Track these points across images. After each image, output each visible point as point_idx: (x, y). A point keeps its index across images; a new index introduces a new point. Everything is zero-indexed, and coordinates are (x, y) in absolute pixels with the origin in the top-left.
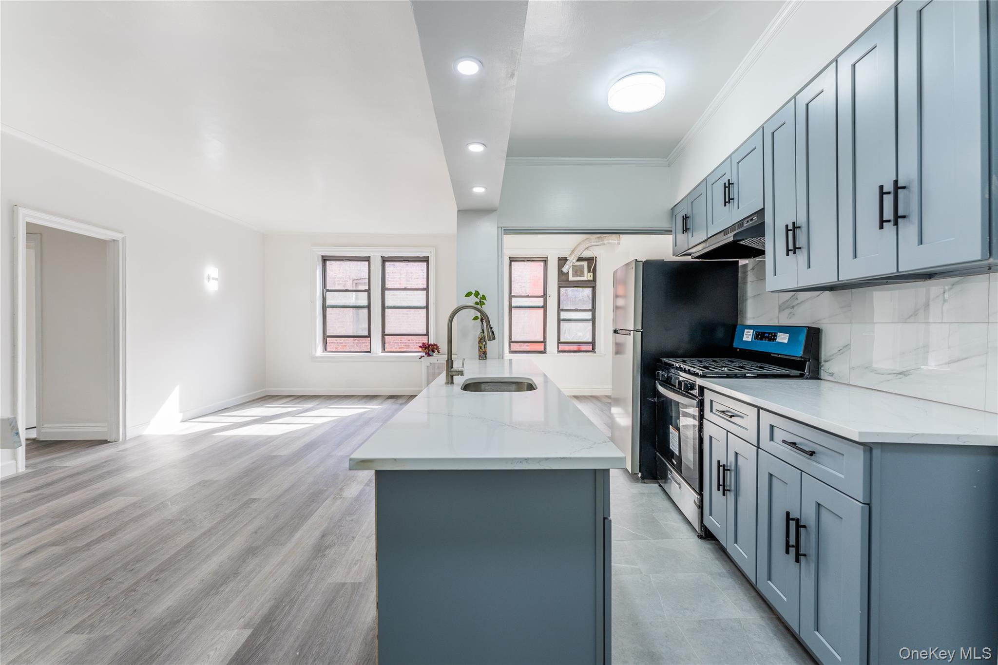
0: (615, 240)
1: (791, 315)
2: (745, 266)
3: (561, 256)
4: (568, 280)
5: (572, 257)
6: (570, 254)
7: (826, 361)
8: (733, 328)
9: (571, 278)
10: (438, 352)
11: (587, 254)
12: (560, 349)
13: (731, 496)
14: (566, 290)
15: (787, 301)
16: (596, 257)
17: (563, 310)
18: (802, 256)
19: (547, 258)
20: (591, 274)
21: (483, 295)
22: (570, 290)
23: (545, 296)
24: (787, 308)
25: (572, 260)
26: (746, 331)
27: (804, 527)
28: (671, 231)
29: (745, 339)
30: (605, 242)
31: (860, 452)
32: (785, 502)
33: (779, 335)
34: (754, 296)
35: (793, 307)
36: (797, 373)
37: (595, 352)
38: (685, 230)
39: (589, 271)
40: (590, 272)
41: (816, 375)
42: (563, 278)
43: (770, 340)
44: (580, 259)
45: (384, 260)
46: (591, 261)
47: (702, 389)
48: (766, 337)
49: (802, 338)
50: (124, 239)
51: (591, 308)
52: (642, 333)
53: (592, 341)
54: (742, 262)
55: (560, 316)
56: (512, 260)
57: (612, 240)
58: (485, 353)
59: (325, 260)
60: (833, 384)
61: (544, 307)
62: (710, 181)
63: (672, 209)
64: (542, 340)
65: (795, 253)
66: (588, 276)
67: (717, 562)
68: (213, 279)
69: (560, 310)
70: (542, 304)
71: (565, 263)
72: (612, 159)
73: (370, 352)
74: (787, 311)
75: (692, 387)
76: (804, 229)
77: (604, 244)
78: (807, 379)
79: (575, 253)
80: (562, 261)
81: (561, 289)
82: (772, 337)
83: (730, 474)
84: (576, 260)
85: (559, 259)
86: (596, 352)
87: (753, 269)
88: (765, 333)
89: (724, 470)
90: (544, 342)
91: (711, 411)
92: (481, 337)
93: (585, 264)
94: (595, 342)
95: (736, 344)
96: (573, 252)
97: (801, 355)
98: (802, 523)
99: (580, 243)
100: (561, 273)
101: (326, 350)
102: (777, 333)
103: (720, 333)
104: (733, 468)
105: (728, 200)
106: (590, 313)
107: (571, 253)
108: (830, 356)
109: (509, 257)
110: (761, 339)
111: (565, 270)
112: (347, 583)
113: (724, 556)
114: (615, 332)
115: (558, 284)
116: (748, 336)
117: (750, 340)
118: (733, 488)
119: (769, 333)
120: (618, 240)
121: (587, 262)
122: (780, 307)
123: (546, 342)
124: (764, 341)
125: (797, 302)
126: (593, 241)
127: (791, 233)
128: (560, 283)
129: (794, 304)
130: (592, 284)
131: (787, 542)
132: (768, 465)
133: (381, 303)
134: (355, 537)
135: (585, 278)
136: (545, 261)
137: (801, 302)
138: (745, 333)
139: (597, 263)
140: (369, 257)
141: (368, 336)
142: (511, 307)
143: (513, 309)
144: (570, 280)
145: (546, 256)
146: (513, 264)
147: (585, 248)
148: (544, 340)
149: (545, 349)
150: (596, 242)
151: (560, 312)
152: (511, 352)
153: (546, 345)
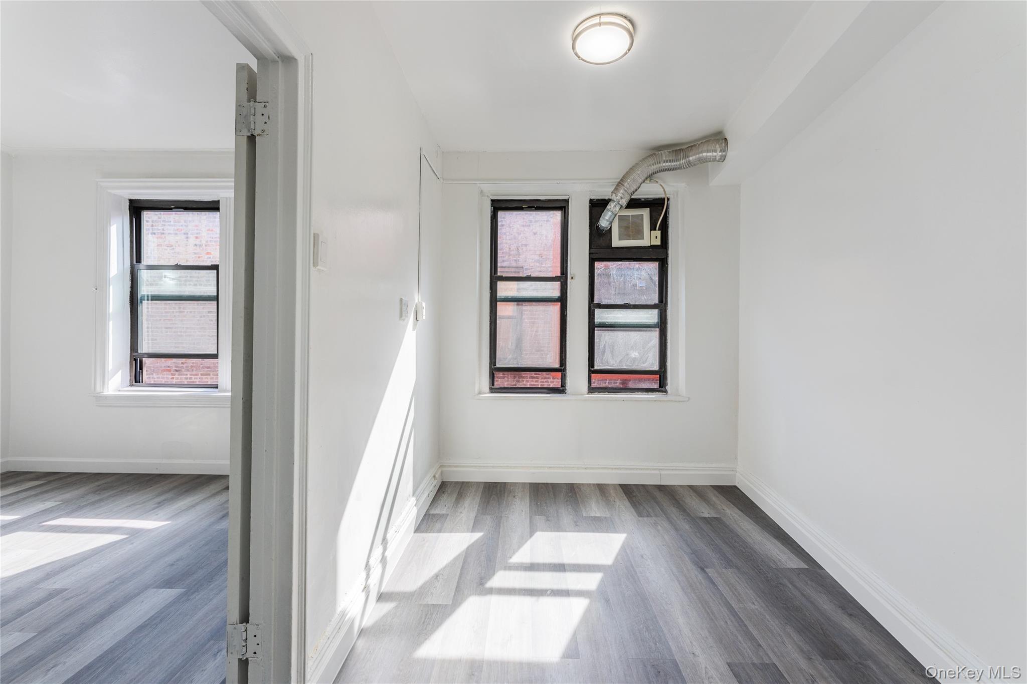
0: (715, 151)
3: (595, 197)
4: (609, 247)
5: (619, 197)
9: (616, 242)
11: (650, 191)
12: (593, 385)
14: (606, 267)
16: (668, 199)
17: (600, 306)
19: (568, 201)
20: (658, 233)
22: (613, 266)
23: (563, 278)
25: (617, 205)
30: (691, 159)
37: (666, 391)
39: (653, 228)
40: (655, 230)
42: (602, 242)
44: (634, 204)
46: (657, 206)
51: (657, 302)
53: (660, 368)
55: (594, 319)
56: (499, 206)
57: (708, 151)
59: (137, 209)
61: (562, 300)
64: (557, 365)
66: (651, 238)
69: (593, 305)
70: (557, 294)
71: (604, 209)
73: (216, 386)
77: (690, 163)
79: (626, 184)
80: (598, 205)
81: (597, 264)
84: (629, 203)
85: (592, 203)
86: (669, 392)
90: (562, 369)
93: (645, 213)
94: (665, 372)
96: (620, 184)
99: (637, 164)
100: (595, 230)
106: (655, 312)
107: (616, 188)
109: (493, 201)
111: (603, 223)
115: (590, 254)
120: (721, 151)
121: (647, 210)
123: (564, 370)
126: (664, 158)
128: (593, 251)
130: (659, 254)
135: (645, 242)
136: (562, 206)
139: (672, 210)
140: (219, 201)
141: (215, 356)
142: (494, 300)
143: (498, 303)
144: (614, 245)
145: (566, 198)
146: (501, 214)
147: (646, 176)
148: (560, 366)
149: (563, 384)
150: (670, 161)
151: (594, 311)
152: (493, 390)
153: (565, 375)
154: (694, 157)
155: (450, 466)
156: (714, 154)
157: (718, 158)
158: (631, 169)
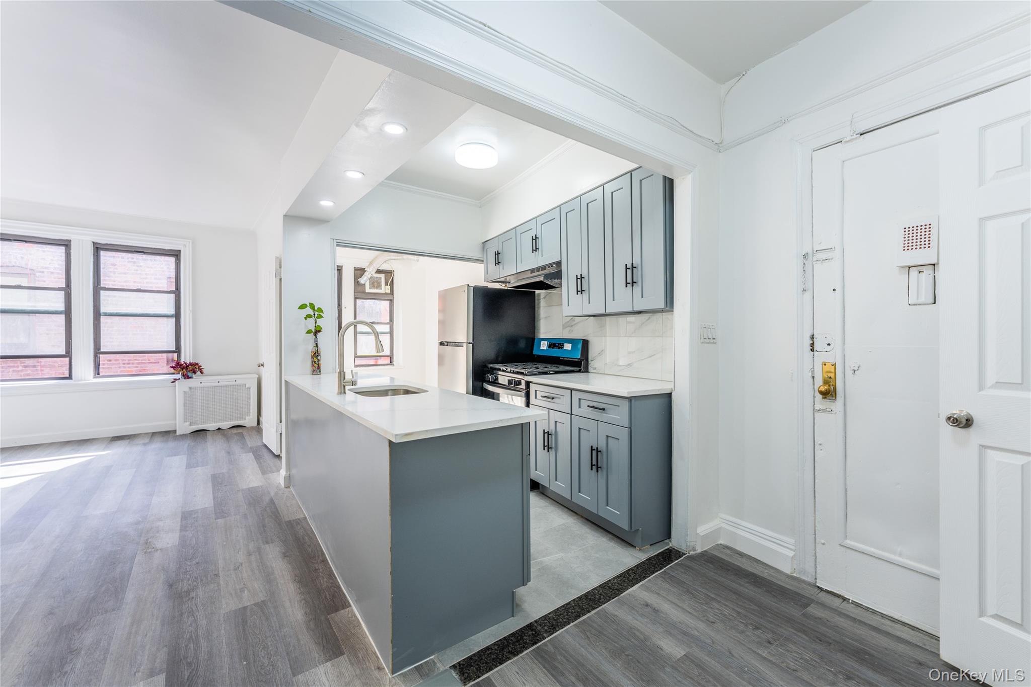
0: (414, 257)
1: (571, 331)
2: (539, 294)
3: (357, 266)
4: (364, 292)
5: (371, 269)
6: (369, 266)
7: (592, 361)
8: (532, 340)
9: (368, 290)
10: (202, 373)
11: (385, 268)
12: (356, 364)
13: (552, 452)
14: (362, 302)
15: (568, 322)
16: (394, 271)
18: (585, 295)
19: (340, 267)
20: (389, 287)
21: (318, 308)
22: (368, 303)
24: (569, 326)
25: (370, 273)
26: (542, 342)
27: (600, 451)
28: (483, 261)
29: (542, 348)
30: (404, 257)
31: (627, 403)
32: (589, 440)
33: (565, 344)
34: (546, 317)
35: (572, 326)
36: (577, 369)
37: (393, 365)
38: (498, 263)
40: (387, 285)
41: (586, 371)
42: (360, 289)
43: (559, 348)
44: (378, 271)
45: (98, 248)
46: (388, 273)
47: (528, 384)
48: (556, 347)
49: (580, 346)
51: (389, 321)
52: (473, 344)
53: (391, 354)
54: (537, 292)
58: (319, 368)
60: (597, 374)
62: (519, 230)
63: (483, 243)
65: (582, 293)
66: (385, 289)
67: (541, 500)
71: (363, 274)
73: (70, 378)
74: (569, 328)
75: (519, 383)
76: (586, 278)
77: (403, 259)
78: (583, 372)
79: (374, 265)
80: (359, 272)
82: (561, 346)
83: (552, 437)
84: (375, 271)
85: (356, 269)
86: (395, 365)
87: (544, 298)
88: (555, 344)
89: (548, 435)
91: (536, 398)
92: (315, 351)
94: (393, 355)
95: (535, 352)
96: (371, 263)
97: (579, 358)
98: (599, 450)
99: (379, 255)
100: (357, 283)
103: (522, 344)
104: (553, 432)
105: (535, 249)
106: (388, 326)
107: (369, 264)
108: (594, 357)
110: (553, 348)
111: (362, 280)
112: (247, 606)
113: (544, 496)
114: (442, 344)
115: (354, 295)
116: (544, 346)
117: (545, 349)
118: (553, 446)
119: (558, 344)
120: (417, 258)
121: (384, 275)
122: (563, 325)
124: (555, 349)
125: (575, 323)
126: (392, 255)
127: (579, 280)
128: (356, 294)
129: (572, 324)
130: (390, 297)
131: (592, 463)
132: (578, 423)
133: (92, 308)
134: (219, 574)
135: (382, 291)
136: (339, 270)
137: (578, 323)
138: (542, 344)
139: (395, 276)
144: (366, 292)
147: (384, 261)
151: (357, 325)
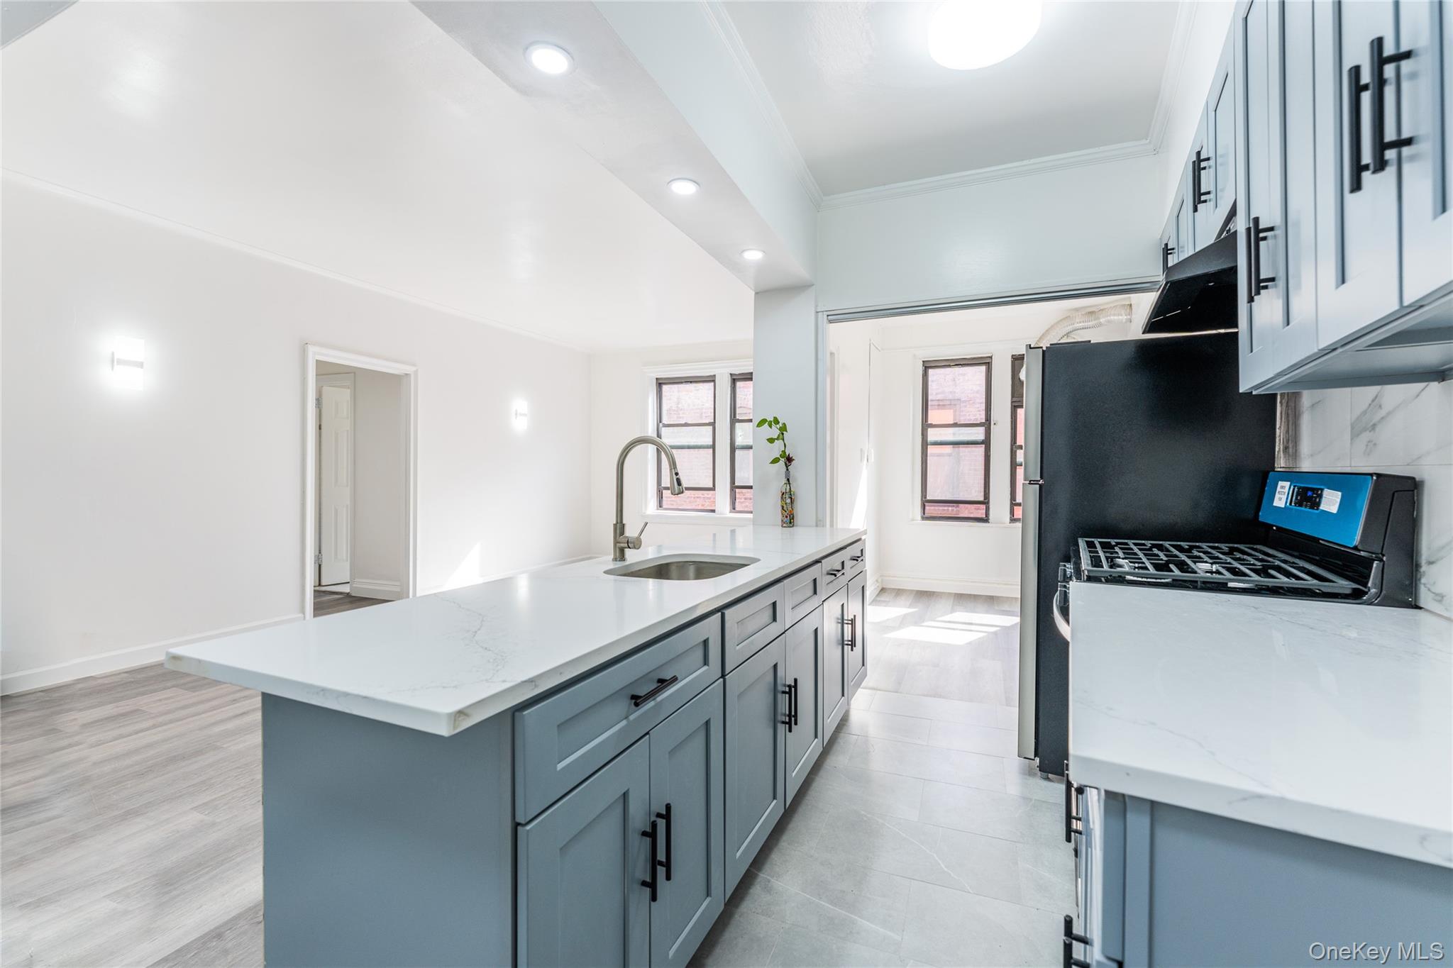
0: (1121, 315)
7: (1429, 563)
8: (1262, 478)
12: (1015, 516)
15: (1365, 413)
19: (991, 357)
23: (987, 424)
26: (1279, 484)
29: (1276, 504)
30: (1102, 320)
33: (1330, 493)
36: (1352, 590)
41: (1403, 597)
43: (1310, 505)
45: (734, 379)
48: (1306, 500)
49: (1364, 500)
50: (416, 372)
52: (1040, 486)
55: (1016, 458)
56: (929, 365)
57: (1114, 315)
59: (660, 383)
61: (986, 443)
64: (982, 499)
68: (521, 415)
69: (1015, 447)
70: (981, 437)
72: (1025, 162)
73: (714, 511)
77: (1100, 325)
78: (1373, 603)
80: (1020, 363)
81: (1017, 409)
82: (1315, 500)
85: (1014, 358)
88: (1309, 490)
90: (986, 502)
95: (1264, 516)
97: (1357, 546)
100: (1016, 382)
101: (660, 507)
102: (1322, 490)
105: (1204, 197)
108: (1441, 552)
109: (923, 362)
110: (1298, 504)
111: (1023, 375)
115: (1012, 402)
116: (1282, 496)
117: (1283, 506)
119: (1314, 490)
120: (1126, 315)
122: (1353, 428)
123: (988, 503)
125: (1380, 414)
126: (1077, 320)
128: (1014, 399)
129: (1376, 418)
133: (729, 441)
136: (987, 362)
137: (1389, 414)
138: (1278, 489)
140: (715, 376)
141: (713, 489)
142: (925, 444)
143: (929, 446)
145: (990, 355)
146: (931, 371)
147: (1062, 335)
148: (985, 499)
149: (987, 514)
150: (1083, 322)
151: (1016, 451)
152: (924, 518)
153: (989, 507)
154: (1104, 319)
155: (889, 576)
156: (1120, 317)
157: (1124, 321)
158: (1047, 331)
